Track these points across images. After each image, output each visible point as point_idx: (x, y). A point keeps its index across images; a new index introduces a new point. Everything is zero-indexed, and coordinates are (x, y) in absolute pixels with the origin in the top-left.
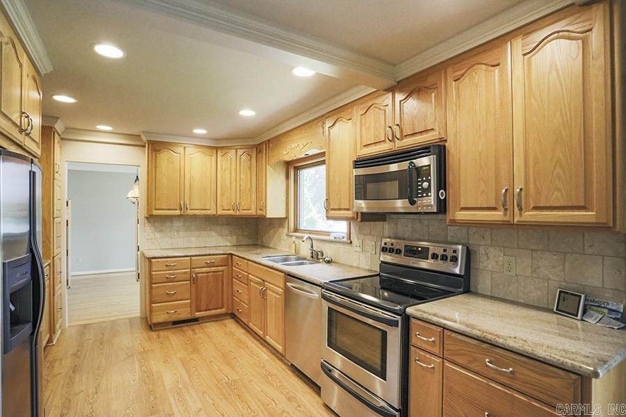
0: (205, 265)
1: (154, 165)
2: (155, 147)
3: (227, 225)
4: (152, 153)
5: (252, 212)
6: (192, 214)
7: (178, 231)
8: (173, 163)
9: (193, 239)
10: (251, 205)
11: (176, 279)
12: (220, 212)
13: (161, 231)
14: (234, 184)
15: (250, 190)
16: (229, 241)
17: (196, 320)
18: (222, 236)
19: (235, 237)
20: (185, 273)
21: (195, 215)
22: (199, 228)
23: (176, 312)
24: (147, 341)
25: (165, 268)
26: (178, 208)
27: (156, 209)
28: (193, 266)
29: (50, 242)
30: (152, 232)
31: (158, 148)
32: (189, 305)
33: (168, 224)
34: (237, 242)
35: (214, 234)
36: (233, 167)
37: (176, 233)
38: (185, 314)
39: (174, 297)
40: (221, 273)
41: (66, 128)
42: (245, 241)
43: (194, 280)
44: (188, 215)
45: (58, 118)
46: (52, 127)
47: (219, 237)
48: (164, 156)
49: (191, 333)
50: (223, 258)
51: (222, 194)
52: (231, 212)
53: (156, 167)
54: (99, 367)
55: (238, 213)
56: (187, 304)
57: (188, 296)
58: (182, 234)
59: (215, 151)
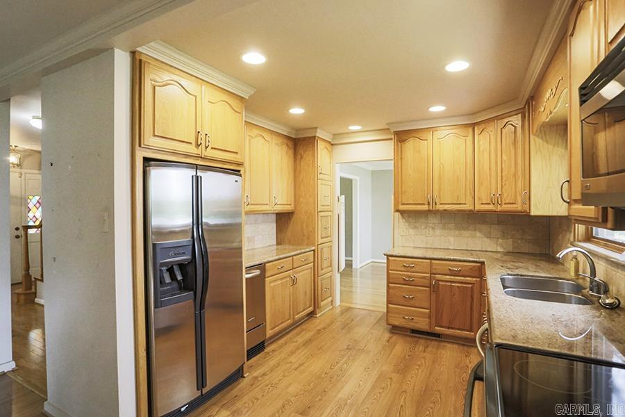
0: (449, 272)
1: (400, 157)
2: (401, 137)
3: (498, 224)
4: (397, 144)
5: (518, 207)
6: (441, 209)
7: (433, 228)
8: (419, 152)
9: (452, 239)
10: (516, 196)
11: (413, 283)
12: (478, 207)
13: (415, 228)
14: (493, 168)
15: (515, 175)
16: (502, 246)
17: (438, 335)
18: (489, 237)
19: (510, 241)
20: (424, 278)
21: (445, 210)
22: (459, 227)
23: (413, 319)
24: (375, 341)
25: (403, 269)
26: (426, 203)
27: (403, 204)
28: (434, 271)
29: (315, 232)
30: (406, 229)
31: (404, 138)
32: (427, 316)
33: (423, 220)
34: (513, 248)
35: (478, 234)
36: (493, 144)
37: (431, 230)
38: (422, 324)
39: (412, 302)
40: (470, 286)
41: (334, 135)
42: (526, 248)
43: (434, 288)
44: (438, 211)
45: (317, 128)
46: (315, 137)
47: (486, 239)
48: (410, 145)
49: (421, 348)
50: (475, 266)
51: (481, 184)
52: (491, 207)
53: (402, 158)
54: (321, 348)
55: (499, 208)
56: (425, 313)
57: (427, 305)
58: (438, 232)
59: (470, 130)
